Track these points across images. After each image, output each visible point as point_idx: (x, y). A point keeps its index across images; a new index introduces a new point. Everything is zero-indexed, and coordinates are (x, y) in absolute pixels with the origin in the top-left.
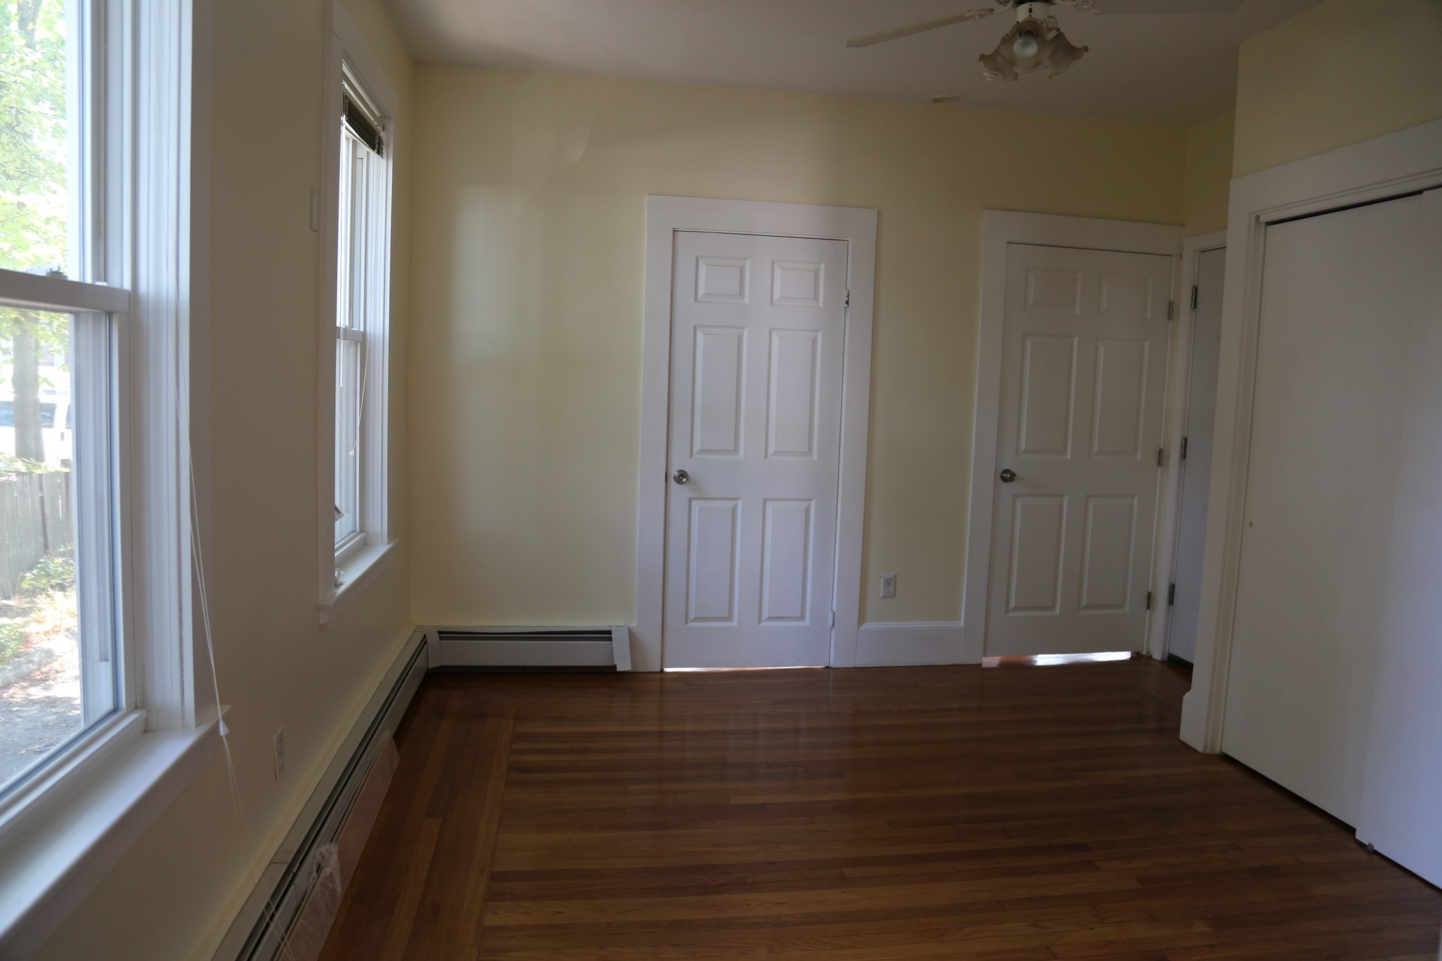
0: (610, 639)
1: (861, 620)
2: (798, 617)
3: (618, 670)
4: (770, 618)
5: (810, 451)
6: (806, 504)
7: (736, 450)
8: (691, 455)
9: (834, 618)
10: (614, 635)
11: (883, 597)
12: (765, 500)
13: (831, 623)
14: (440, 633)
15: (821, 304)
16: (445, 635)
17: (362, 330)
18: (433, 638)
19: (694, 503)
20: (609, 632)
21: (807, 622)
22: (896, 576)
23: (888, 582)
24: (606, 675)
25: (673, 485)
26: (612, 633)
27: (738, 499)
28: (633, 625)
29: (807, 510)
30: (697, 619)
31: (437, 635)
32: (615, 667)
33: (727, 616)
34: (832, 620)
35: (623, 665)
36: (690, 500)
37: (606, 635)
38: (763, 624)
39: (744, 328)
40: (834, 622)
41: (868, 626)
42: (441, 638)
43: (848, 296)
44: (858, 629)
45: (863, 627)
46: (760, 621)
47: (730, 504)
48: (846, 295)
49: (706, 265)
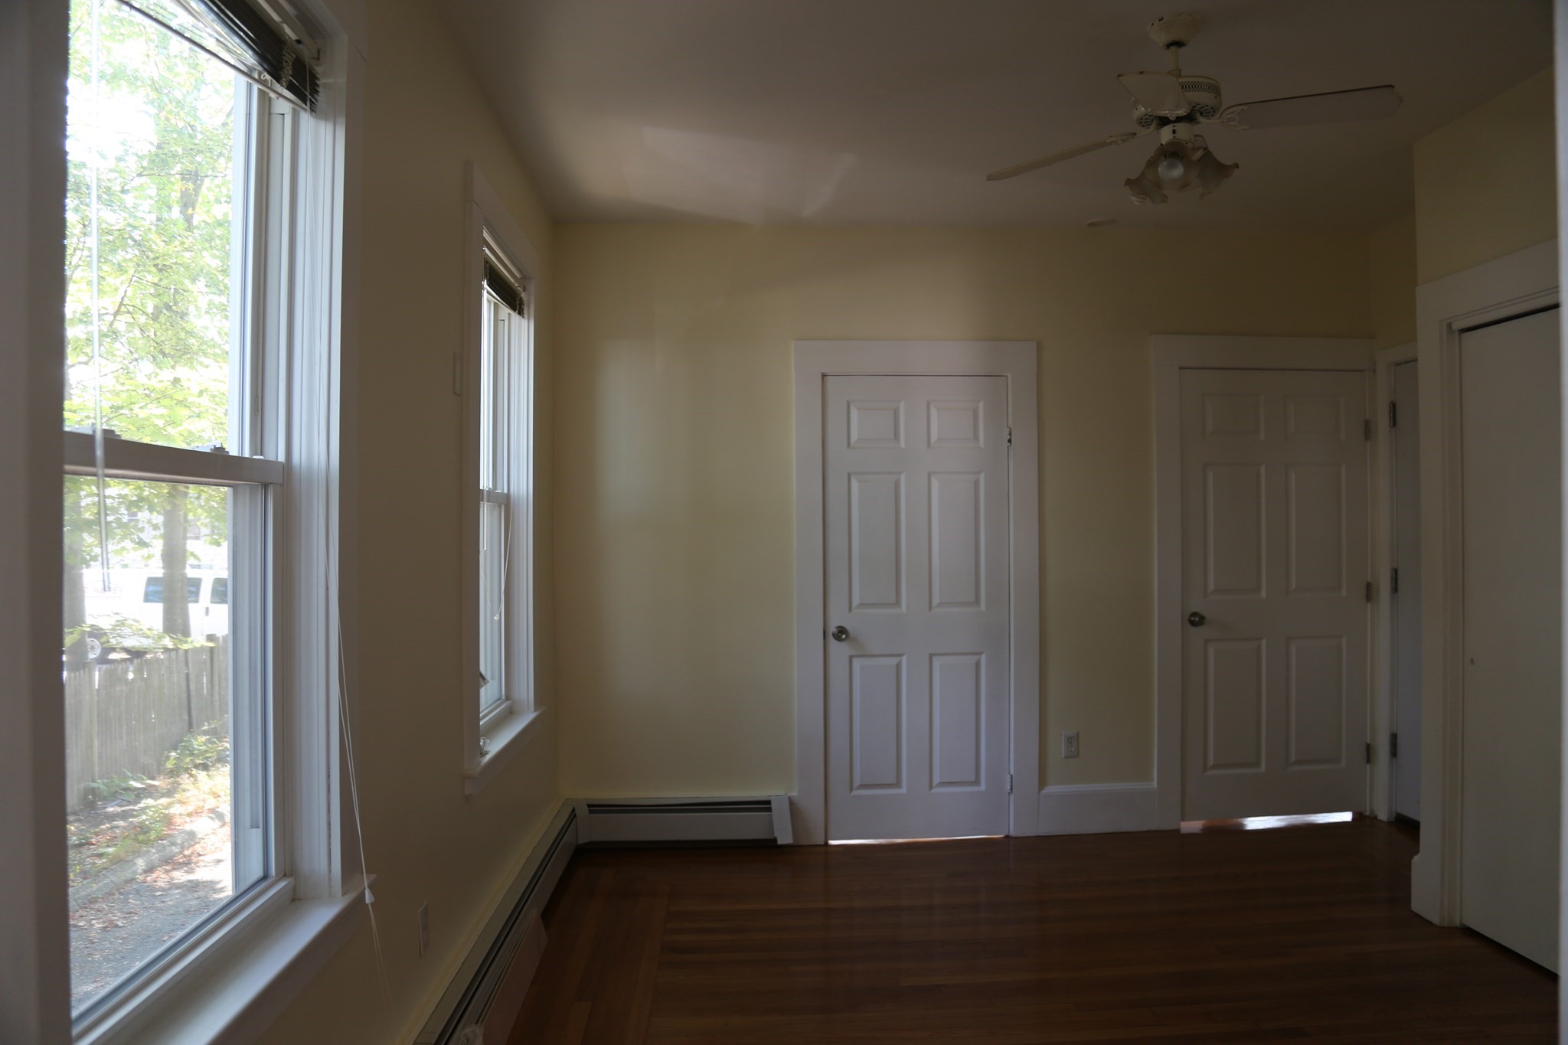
0: (769, 810)
1: (1042, 782)
2: (972, 782)
3: (780, 842)
4: (942, 784)
5: (977, 602)
6: (975, 658)
7: (897, 603)
8: (850, 609)
9: (1012, 782)
10: (773, 806)
11: (1065, 758)
12: (931, 656)
13: (1009, 788)
14: (589, 806)
15: (982, 444)
16: (595, 808)
17: (506, 491)
18: (583, 812)
19: (855, 661)
20: (768, 802)
21: (983, 787)
22: (1078, 734)
23: (1070, 740)
24: (765, 849)
25: (833, 643)
26: (772, 803)
27: (902, 655)
28: (794, 794)
29: (978, 665)
30: (863, 786)
31: (586, 809)
32: (775, 840)
33: (895, 782)
34: (1010, 784)
35: (785, 838)
36: (851, 658)
37: (764, 805)
38: (935, 790)
39: (901, 473)
40: (1012, 786)
41: (1051, 789)
42: (591, 812)
43: (1010, 434)
44: (1039, 793)
45: (1045, 791)
46: (931, 787)
47: (894, 661)
48: (1008, 433)
49: (858, 409)
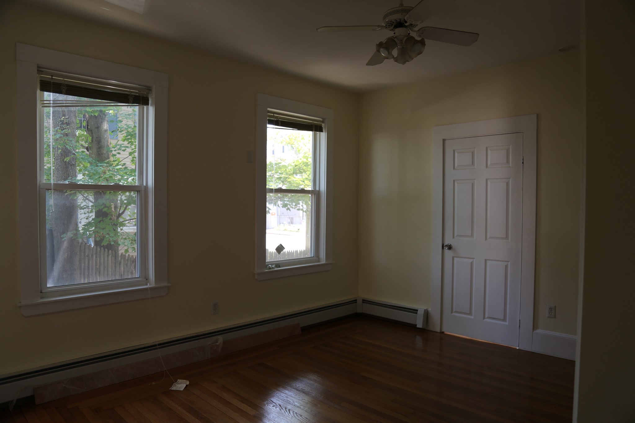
0: (416, 313)
1: (535, 327)
2: (502, 320)
3: (418, 326)
4: (489, 318)
5: (507, 237)
6: (506, 263)
7: (472, 235)
8: (453, 237)
9: (520, 323)
10: (418, 312)
11: (548, 317)
12: (486, 260)
13: (518, 326)
14: (363, 300)
15: (511, 165)
16: (364, 301)
18: (360, 302)
19: (455, 259)
20: (417, 310)
21: (507, 323)
22: (555, 306)
23: (550, 309)
24: (412, 327)
25: (446, 250)
27: (474, 258)
28: (430, 310)
29: (507, 267)
30: (456, 312)
31: (362, 301)
32: (416, 325)
33: (469, 313)
34: (519, 324)
35: (420, 325)
36: (453, 257)
37: (415, 311)
38: (486, 320)
39: (475, 179)
40: (520, 325)
41: (538, 331)
42: (363, 302)
43: (523, 160)
44: (533, 332)
45: (535, 331)
46: (484, 318)
47: (471, 260)
48: (522, 159)
49: (458, 153)
